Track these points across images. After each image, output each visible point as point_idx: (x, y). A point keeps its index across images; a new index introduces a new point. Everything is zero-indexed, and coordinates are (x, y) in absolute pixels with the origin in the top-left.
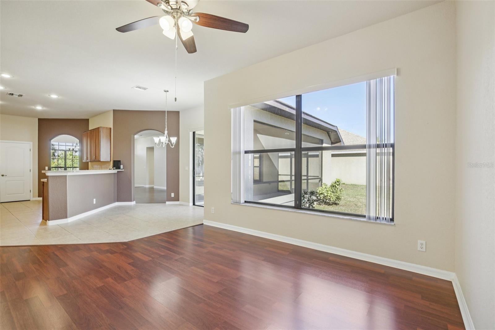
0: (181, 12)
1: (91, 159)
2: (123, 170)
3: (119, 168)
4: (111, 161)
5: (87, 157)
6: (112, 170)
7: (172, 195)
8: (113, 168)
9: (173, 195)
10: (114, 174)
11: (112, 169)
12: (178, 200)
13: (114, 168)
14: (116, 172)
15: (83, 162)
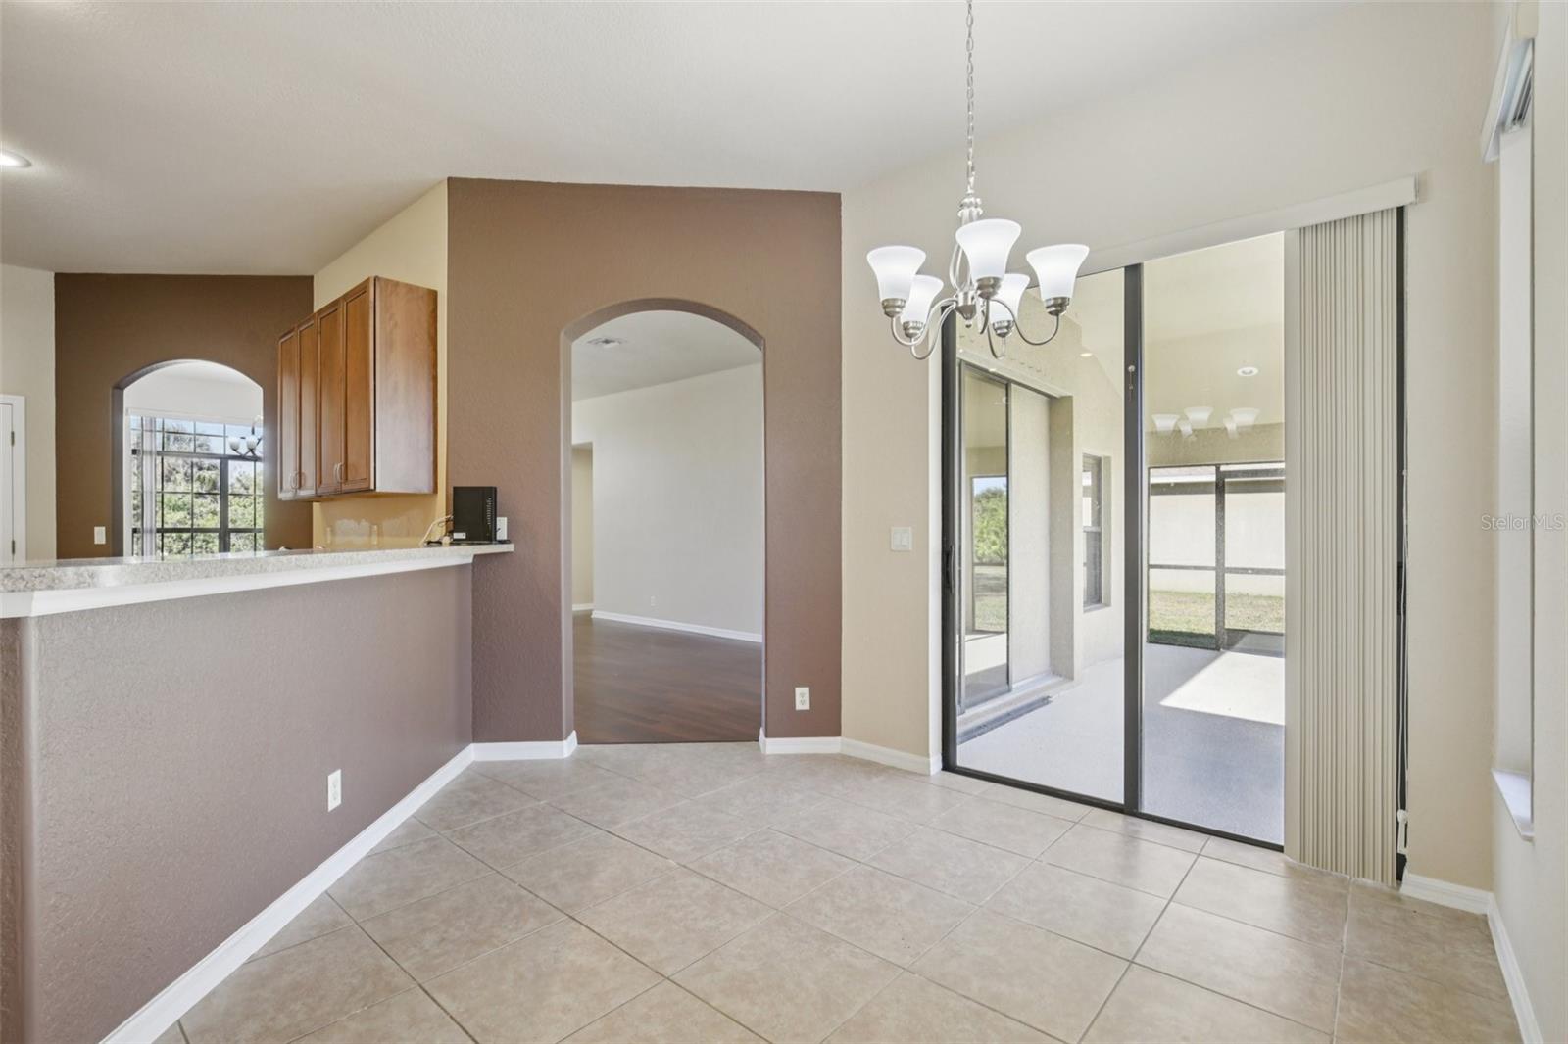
1: (320, 481)
2: (509, 548)
3: (487, 535)
4: (435, 490)
5: (300, 473)
6: (446, 549)
7: (798, 699)
8: (450, 533)
9: (802, 699)
10: (461, 568)
11: (446, 540)
12: (835, 731)
13: (457, 535)
14: (470, 560)
15: (281, 502)
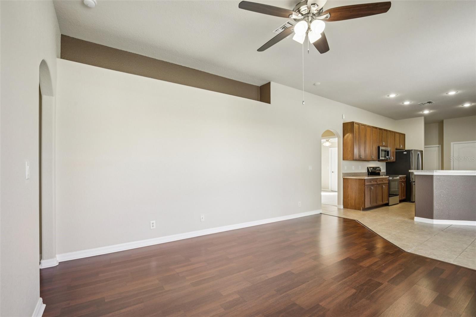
0: (311, 15)
